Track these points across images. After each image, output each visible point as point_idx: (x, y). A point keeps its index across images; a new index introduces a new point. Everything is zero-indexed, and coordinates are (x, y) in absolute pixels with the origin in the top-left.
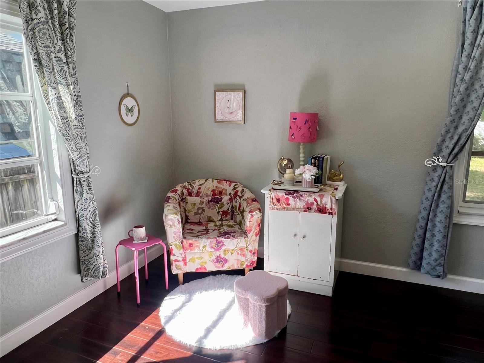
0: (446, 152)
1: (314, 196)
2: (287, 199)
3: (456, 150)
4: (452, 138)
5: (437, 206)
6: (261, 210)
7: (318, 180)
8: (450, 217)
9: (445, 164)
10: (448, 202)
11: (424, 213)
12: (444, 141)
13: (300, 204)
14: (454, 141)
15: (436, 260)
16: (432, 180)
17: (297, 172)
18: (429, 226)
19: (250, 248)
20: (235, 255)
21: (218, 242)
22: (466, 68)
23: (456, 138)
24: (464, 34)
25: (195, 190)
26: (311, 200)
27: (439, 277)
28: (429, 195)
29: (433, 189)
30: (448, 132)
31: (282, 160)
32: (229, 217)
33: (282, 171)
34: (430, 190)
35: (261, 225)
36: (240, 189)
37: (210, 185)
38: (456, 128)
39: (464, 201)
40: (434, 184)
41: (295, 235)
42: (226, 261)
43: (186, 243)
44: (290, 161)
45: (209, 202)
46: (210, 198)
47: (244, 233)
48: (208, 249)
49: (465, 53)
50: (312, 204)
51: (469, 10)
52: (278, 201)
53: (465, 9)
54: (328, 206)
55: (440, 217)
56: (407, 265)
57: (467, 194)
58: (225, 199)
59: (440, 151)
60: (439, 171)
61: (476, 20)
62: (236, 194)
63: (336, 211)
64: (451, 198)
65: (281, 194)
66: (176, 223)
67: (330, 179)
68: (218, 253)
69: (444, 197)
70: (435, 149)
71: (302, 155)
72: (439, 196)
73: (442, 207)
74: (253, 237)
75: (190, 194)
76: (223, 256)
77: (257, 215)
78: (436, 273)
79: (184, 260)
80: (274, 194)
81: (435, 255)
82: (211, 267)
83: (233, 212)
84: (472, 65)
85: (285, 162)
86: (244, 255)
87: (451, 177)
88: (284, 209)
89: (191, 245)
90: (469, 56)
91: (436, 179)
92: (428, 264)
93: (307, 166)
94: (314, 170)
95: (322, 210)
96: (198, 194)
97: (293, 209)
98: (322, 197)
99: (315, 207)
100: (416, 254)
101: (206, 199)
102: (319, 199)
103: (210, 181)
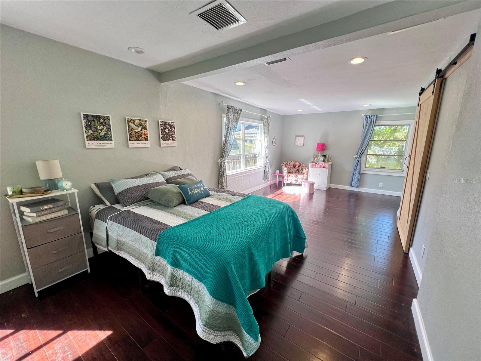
0: (359, 154)
1: (322, 164)
2: (315, 165)
3: (362, 153)
4: (361, 150)
5: (357, 168)
6: (308, 168)
7: (324, 161)
8: (360, 171)
9: (359, 157)
10: (360, 167)
11: (353, 170)
12: (358, 151)
13: (319, 166)
14: (361, 151)
15: (356, 182)
16: (355, 161)
17: (318, 158)
18: (354, 173)
19: (304, 178)
20: (300, 180)
21: (296, 176)
22: (364, 133)
23: (362, 150)
24: (364, 124)
25: (288, 164)
26: (322, 165)
27: (357, 187)
28: (355, 165)
29: (356, 164)
30: (360, 149)
31: (314, 156)
32: (298, 171)
33: (314, 158)
34: (355, 164)
35: (308, 172)
36: (301, 164)
37: (293, 163)
38: (362, 148)
39: (365, 167)
40: (356, 162)
41: (317, 174)
42: (298, 181)
43: (288, 175)
44: (316, 156)
45: (292, 167)
46: (293, 166)
47: (303, 174)
48: (294, 177)
49: (364, 129)
50: (322, 166)
51: (365, 119)
52: (313, 165)
53: (364, 118)
54: (326, 167)
55: (357, 171)
56: (348, 185)
57: (366, 166)
58: (297, 167)
59: (358, 153)
60: (357, 159)
61: (367, 121)
62: (300, 166)
63: (328, 167)
64: (360, 166)
65: (313, 164)
66: (286, 170)
67: (327, 161)
68: (296, 179)
69: (358, 166)
70: (356, 153)
71: (320, 155)
72: (357, 165)
73: (358, 168)
74: (305, 175)
75: (287, 165)
76: (297, 179)
77: (307, 169)
78: (356, 186)
79: (287, 180)
80: (312, 164)
81: (355, 181)
82: (294, 183)
83: (299, 170)
84: (365, 132)
85: (315, 156)
86: (302, 180)
87: (361, 160)
88: (314, 167)
89: (289, 176)
90: (365, 130)
91: (357, 161)
92: (354, 183)
93: (321, 157)
94: (323, 158)
95: (324, 167)
96: (289, 165)
97: (317, 167)
98: (324, 164)
99: (322, 167)
100: (351, 181)
101: (291, 167)
102: (324, 165)
103: (292, 162)
